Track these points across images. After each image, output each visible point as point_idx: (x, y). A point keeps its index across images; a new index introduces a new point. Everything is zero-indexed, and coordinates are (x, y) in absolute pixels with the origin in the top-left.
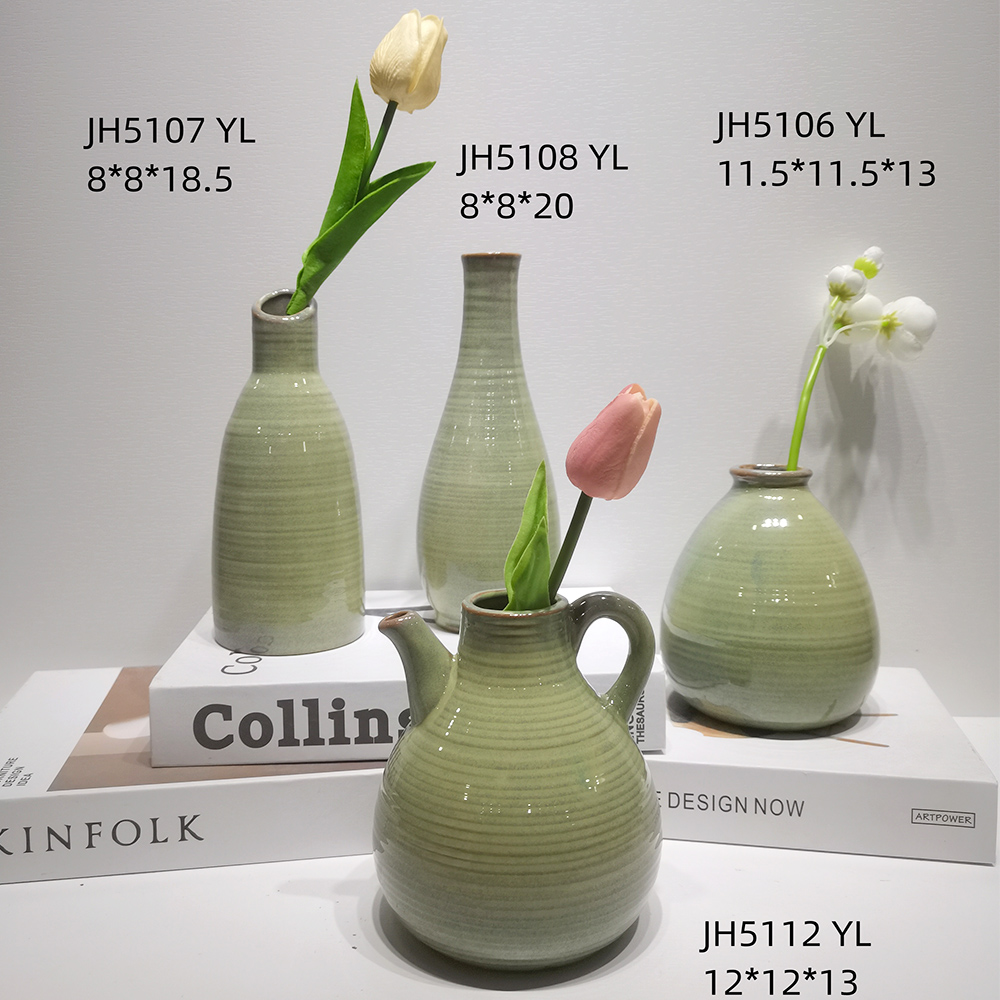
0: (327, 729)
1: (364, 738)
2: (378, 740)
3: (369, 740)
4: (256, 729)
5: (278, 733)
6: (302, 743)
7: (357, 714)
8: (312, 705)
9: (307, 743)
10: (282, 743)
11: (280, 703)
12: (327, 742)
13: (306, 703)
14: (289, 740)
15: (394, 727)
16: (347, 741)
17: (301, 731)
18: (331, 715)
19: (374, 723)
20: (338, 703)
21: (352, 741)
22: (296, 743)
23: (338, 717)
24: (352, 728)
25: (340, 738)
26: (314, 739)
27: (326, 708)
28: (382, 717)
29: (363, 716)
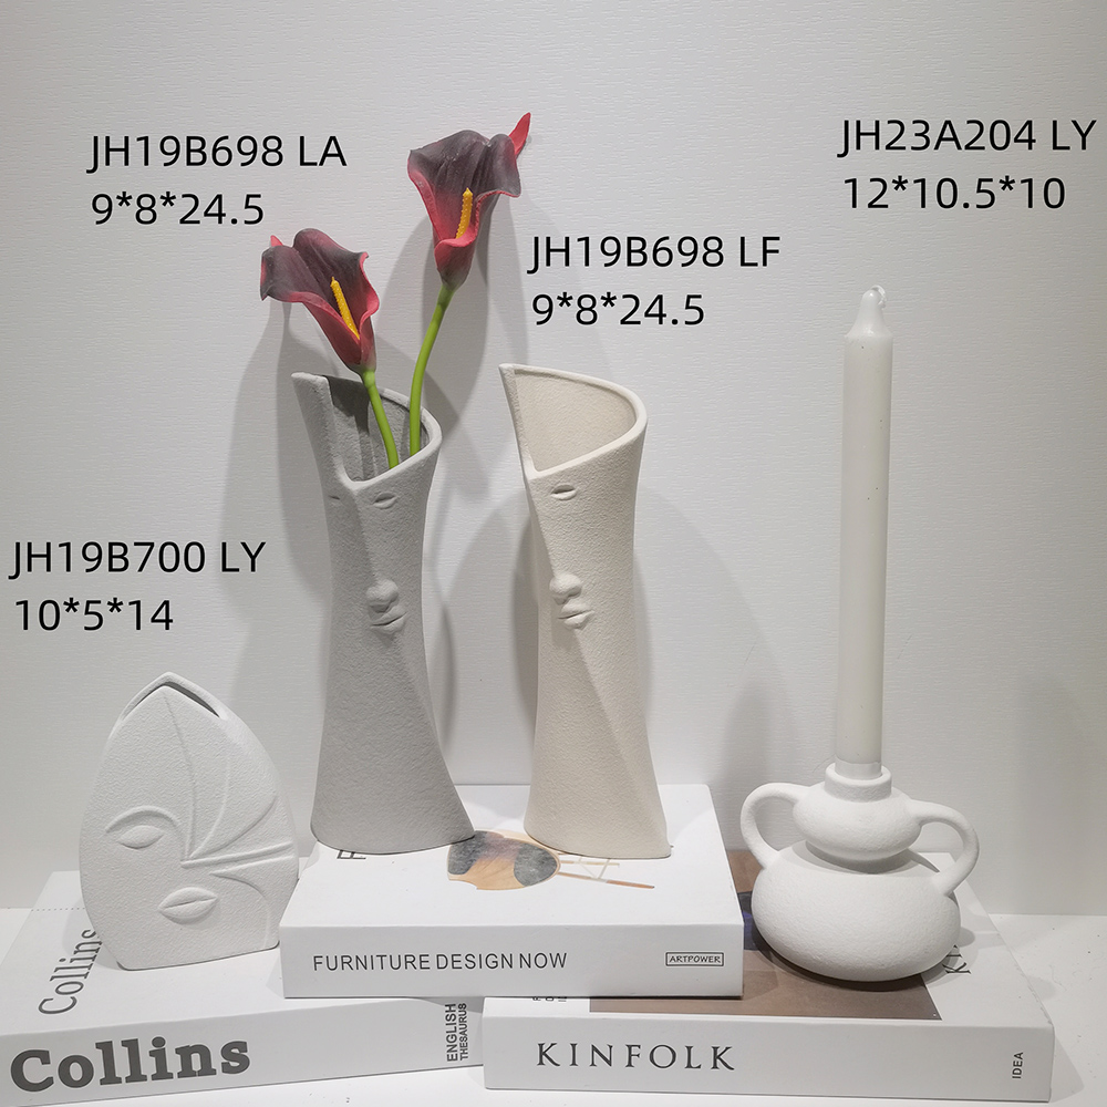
0: (148, 1066)
1: (187, 1072)
2: (201, 1073)
3: (193, 1074)
4: (76, 1072)
5: (99, 1073)
6: (124, 1080)
7: (178, 1051)
8: (132, 1046)
9: (129, 1080)
10: (103, 1082)
11: (98, 1046)
12: (149, 1078)
13: (125, 1043)
14: (110, 1078)
15: (217, 1061)
16: (170, 1076)
17: (122, 1067)
18: (152, 1054)
19: (196, 1059)
20: (159, 1042)
21: (175, 1076)
22: (119, 1081)
23: (159, 1054)
24: (174, 1063)
25: (162, 1073)
26: (136, 1076)
27: (145, 1048)
28: (204, 1052)
29: (185, 1053)
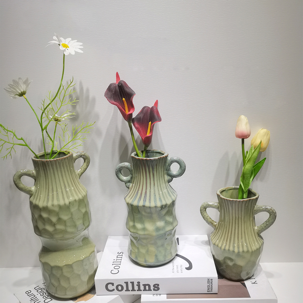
3: (146, 290)
4: (120, 288)
5: (125, 288)
8: (133, 283)
10: (126, 291)
11: (125, 283)
12: (136, 290)
15: (152, 288)
17: (130, 288)
18: (137, 285)
19: (147, 287)
20: (139, 283)
21: (142, 290)
22: (129, 291)
25: (139, 290)
26: (133, 290)
29: (145, 285)
